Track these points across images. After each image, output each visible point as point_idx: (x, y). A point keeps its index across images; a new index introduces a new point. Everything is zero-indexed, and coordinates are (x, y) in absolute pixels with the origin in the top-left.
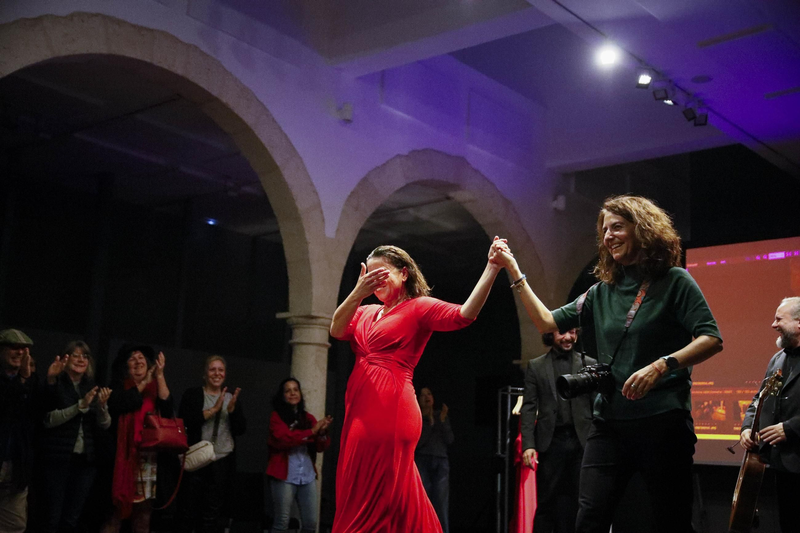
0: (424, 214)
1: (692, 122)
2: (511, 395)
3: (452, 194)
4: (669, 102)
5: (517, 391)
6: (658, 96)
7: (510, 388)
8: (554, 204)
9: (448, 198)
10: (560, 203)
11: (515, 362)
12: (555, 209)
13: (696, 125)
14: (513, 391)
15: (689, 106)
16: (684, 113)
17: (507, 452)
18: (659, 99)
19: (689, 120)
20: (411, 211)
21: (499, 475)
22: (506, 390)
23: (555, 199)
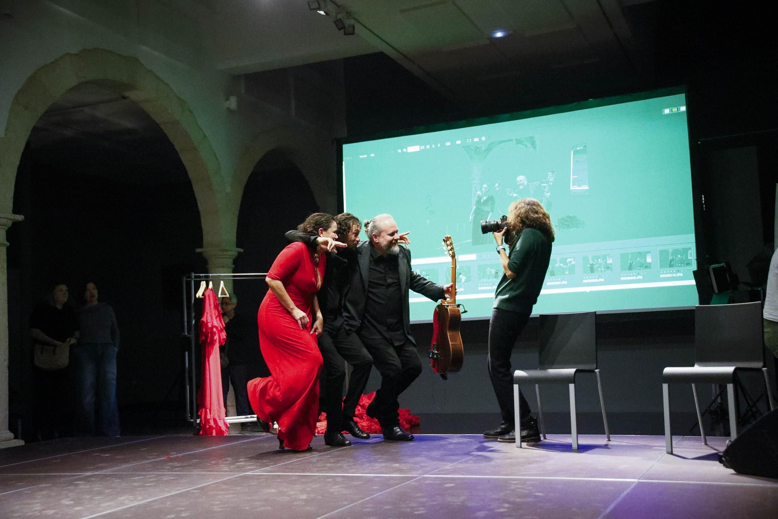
0: (101, 113)
1: (342, 31)
2: (194, 281)
3: (127, 94)
4: (322, 13)
5: (200, 277)
6: (313, 7)
7: (193, 275)
8: (227, 104)
9: (124, 98)
10: (233, 103)
11: (198, 250)
12: (228, 108)
13: (345, 34)
14: (195, 277)
15: (339, 17)
16: (335, 22)
17: (193, 332)
18: (313, 9)
19: (340, 29)
20: (87, 110)
21: (187, 353)
22: (190, 277)
23: (228, 99)
